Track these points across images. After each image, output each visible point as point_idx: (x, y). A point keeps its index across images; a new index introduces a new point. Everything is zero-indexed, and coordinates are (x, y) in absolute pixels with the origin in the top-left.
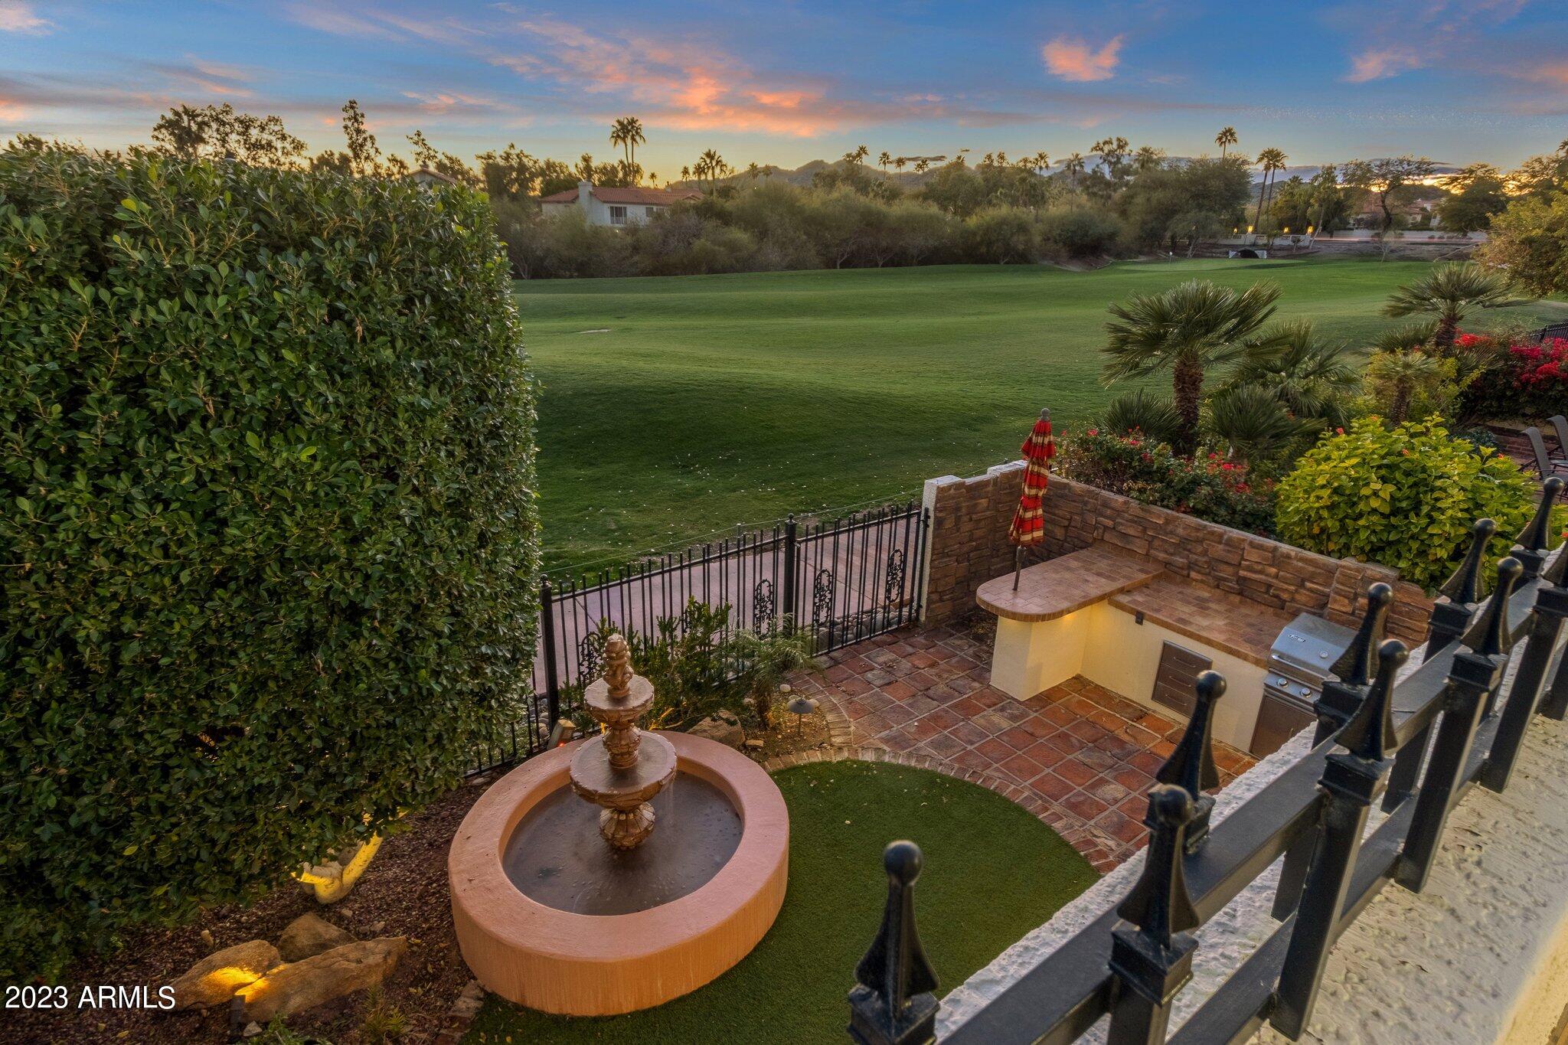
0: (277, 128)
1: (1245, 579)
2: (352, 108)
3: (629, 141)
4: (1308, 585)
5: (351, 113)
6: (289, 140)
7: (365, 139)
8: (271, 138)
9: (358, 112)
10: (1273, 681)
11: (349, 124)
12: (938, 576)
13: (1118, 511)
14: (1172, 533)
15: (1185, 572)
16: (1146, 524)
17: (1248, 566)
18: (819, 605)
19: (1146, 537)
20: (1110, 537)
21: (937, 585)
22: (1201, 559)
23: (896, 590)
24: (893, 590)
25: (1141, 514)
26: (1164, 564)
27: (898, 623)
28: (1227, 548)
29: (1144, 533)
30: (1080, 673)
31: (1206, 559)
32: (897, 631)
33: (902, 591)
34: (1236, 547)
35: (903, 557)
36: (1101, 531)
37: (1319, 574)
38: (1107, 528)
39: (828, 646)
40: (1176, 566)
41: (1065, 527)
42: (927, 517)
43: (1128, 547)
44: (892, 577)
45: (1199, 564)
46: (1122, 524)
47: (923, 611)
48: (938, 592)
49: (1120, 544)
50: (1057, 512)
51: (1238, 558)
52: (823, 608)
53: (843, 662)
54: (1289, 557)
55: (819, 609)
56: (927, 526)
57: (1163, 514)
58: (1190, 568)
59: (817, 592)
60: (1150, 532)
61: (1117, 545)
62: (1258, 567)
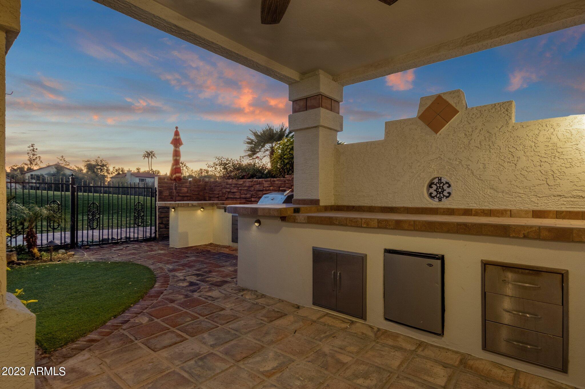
2: (32, 146)
3: (150, 158)
5: (32, 148)
7: (36, 158)
9: (35, 148)
11: (30, 152)
12: (162, 216)
13: (231, 185)
14: (245, 186)
15: (250, 199)
16: (238, 186)
17: (265, 189)
18: (92, 219)
19: (239, 191)
20: (230, 196)
21: (162, 220)
22: (253, 192)
23: (140, 220)
24: (138, 220)
25: (236, 182)
26: (245, 199)
27: (144, 238)
28: (260, 185)
29: (238, 189)
30: (212, 242)
31: (255, 192)
32: (143, 241)
33: (144, 221)
34: (262, 184)
35: (143, 206)
36: (227, 194)
37: (282, 183)
38: (229, 192)
39: (100, 241)
40: (248, 198)
41: (218, 197)
42: (156, 191)
43: (235, 197)
44: (138, 214)
45: (253, 194)
46: (232, 189)
47: (157, 232)
48: (163, 224)
49: (233, 197)
50: (216, 192)
51: (262, 187)
52: (94, 221)
53: (106, 247)
54: (274, 181)
55: (91, 221)
56: (156, 195)
57: (242, 180)
58: (251, 197)
59: (90, 213)
60: (240, 189)
61: (232, 198)
62: (268, 188)
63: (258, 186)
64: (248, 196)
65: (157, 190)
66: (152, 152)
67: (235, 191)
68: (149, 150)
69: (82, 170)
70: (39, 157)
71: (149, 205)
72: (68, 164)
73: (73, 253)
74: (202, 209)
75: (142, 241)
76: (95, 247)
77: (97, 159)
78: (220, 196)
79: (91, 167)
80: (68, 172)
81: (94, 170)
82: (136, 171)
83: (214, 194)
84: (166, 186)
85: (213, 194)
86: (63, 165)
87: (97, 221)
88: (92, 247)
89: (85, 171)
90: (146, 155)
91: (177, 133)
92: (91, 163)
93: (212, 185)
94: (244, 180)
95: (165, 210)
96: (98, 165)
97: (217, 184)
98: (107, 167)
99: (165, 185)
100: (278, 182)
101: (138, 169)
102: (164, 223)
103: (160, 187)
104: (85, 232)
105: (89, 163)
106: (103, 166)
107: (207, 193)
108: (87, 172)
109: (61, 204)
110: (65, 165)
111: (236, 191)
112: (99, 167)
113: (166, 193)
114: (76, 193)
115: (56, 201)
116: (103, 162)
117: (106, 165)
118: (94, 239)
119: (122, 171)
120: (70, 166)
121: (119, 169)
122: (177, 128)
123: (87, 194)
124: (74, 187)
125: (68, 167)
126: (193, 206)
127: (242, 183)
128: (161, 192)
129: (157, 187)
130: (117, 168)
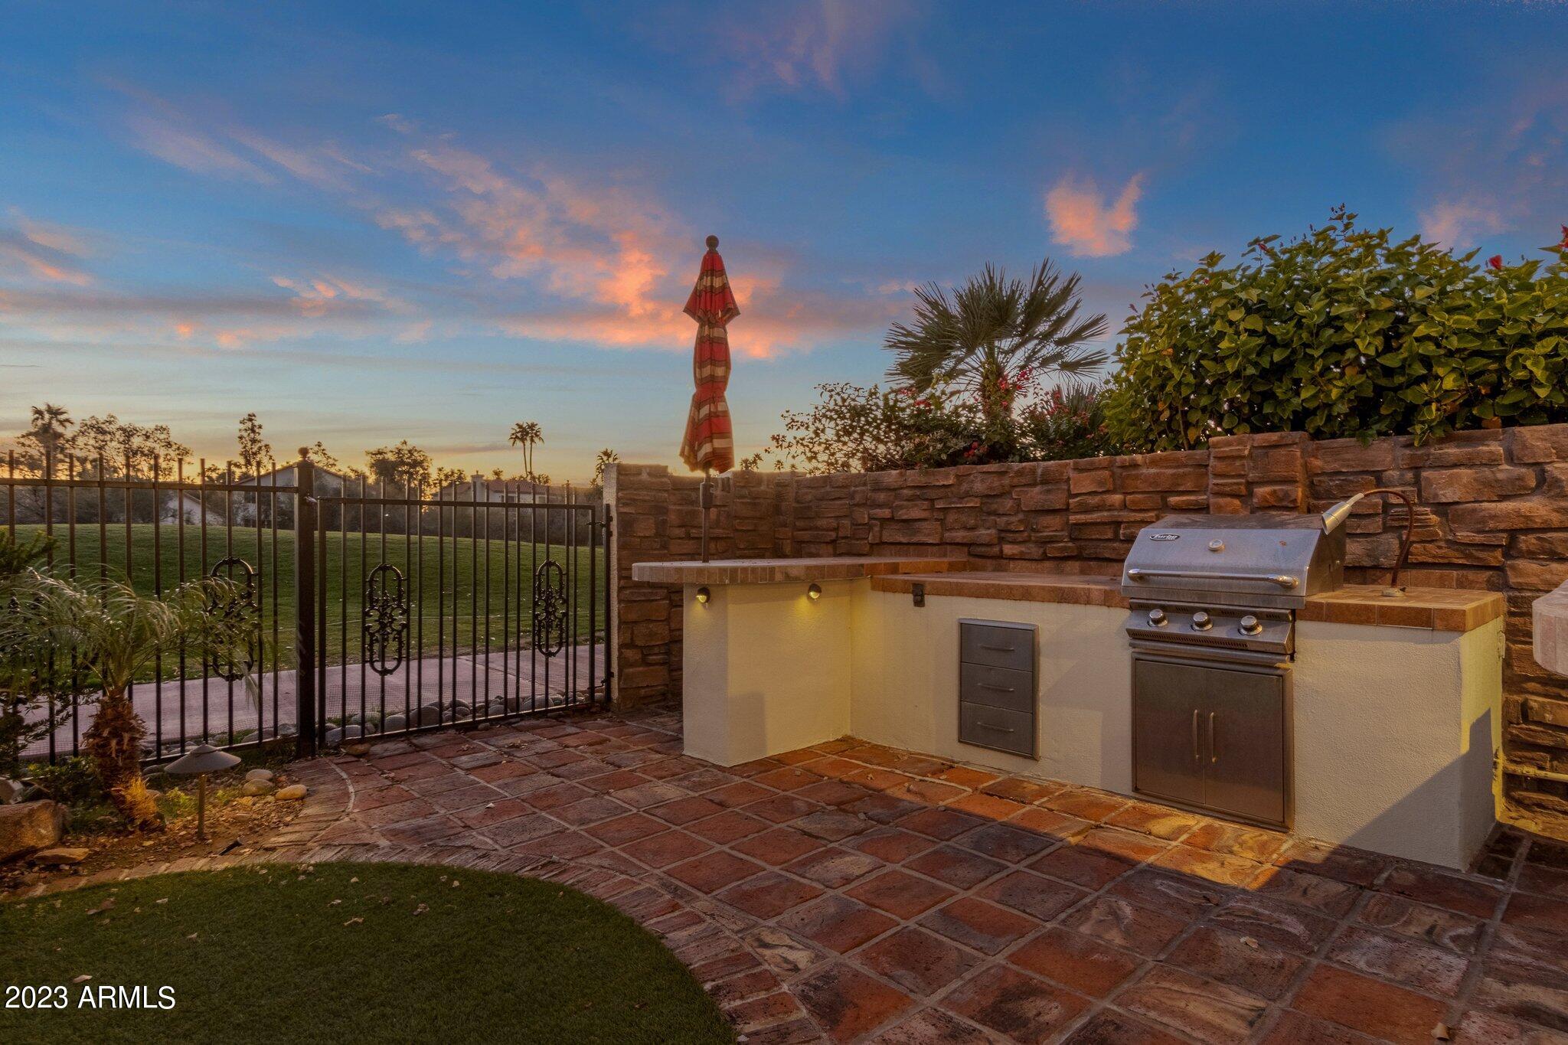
0: (162, 437)
1: (1079, 525)
2: (250, 420)
3: (528, 443)
4: (1173, 500)
5: (249, 424)
6: (174, 447)
7: (260, 448)
8: (154, 445)
9: (256, 423)
10: (1140, 624)
11: (245, 434)
12: (633, 616)
13: (895, 490)
14: (968, 495)
15: (996, 549)
16: (932, 494)
17: (1080, 504)
18: (378, 631)
19: (936, 515)
20: (891, 535)
21: (632, 633)
22: (1014, 519)
23: (555, 633)
24: (548, 633)
25: (923, 480)
26: (966, 549)
27: (567, 701)
28: (1045, 488)
29: (932, 509)
30: (849, 733)
31: (1021, 516)
32: (567, 716)
33: (567, 637)
34: (1057, 481)
35: (565, 578)
36: (877, 529)
37: (1185, 475)
38: (884, 521)
39: (408, 723)
40: (982, 545)
41: (833, 542)
42: (609, 519)
43: (915, 540)
44: (546, 610)
45: (1012, 528)
46: (901, 507)
47: (615, 681)
48: (636, 647)
49: (904, 540)
50: (820, 523)
51: (1063, 496)
52: (387, 640)
53: (433, 748)
54: (1135, 465)
55: (377, 640)
56: (609, 534)
57: (952, 471)
58: (1001, 540)
59: (372, 608)
60: (939, 505)
61: (900, 543)
62: (1094, 500)
63: (1038, 489)
64: (985, 534)
65: (614, 514)
66: (532, 426)
67: (915, 513)
68: (525, 421)
69: (365, 478)
70: (266, 446)
71: (584, 573)
72: (331, 461)
73: (299, 789)
74: (812, 594)
75: (560, 716)
76: (391, 746)
77: (401, 447)
78: (843, 538)
79: (384, 467)
80: (334, 483)
81: (392, 475)
82: (492, 477)
83: (817, 528)
84: (647, 498)
85: (811, 529)
86: (320, 465)
87: (400, 642)
88: (377, 749)
89: (372, 479)
90: (519, 435)
91: (712, 265)
92: (386, 456)
93: (807, 494)
94: (962, 469)
95: (644, 594)
96: (403, 463)
97: (828, 489)
98: (424, 469)
99: (644, 495)
100: (1153, 471)
101: (497, 473)
102: (639, 643)
103: (625, 505)
104: (354, 669)
105: (380, 457)
106: (416, 464)
107: (785, 526)
108: (377, 482)
109: (260, 574)
110: (327, 465)
111: (924, 515)
112: (405, 468)
113: (645, 528)
114: (317, 533)
115: (238, 561)
116: (415, 454)
117: (422, 462)
118: (388, 710)
119: (460, 477)
120: (337, 468)
121: (453, 473)
122: (712, 242)
123: (358, 535)
124: (310, 504)
125: (333, 470)
126: (789, 579)
127: (951, 482)
128: (626, 524)
129: (613, 502)
130: (447, 470)
